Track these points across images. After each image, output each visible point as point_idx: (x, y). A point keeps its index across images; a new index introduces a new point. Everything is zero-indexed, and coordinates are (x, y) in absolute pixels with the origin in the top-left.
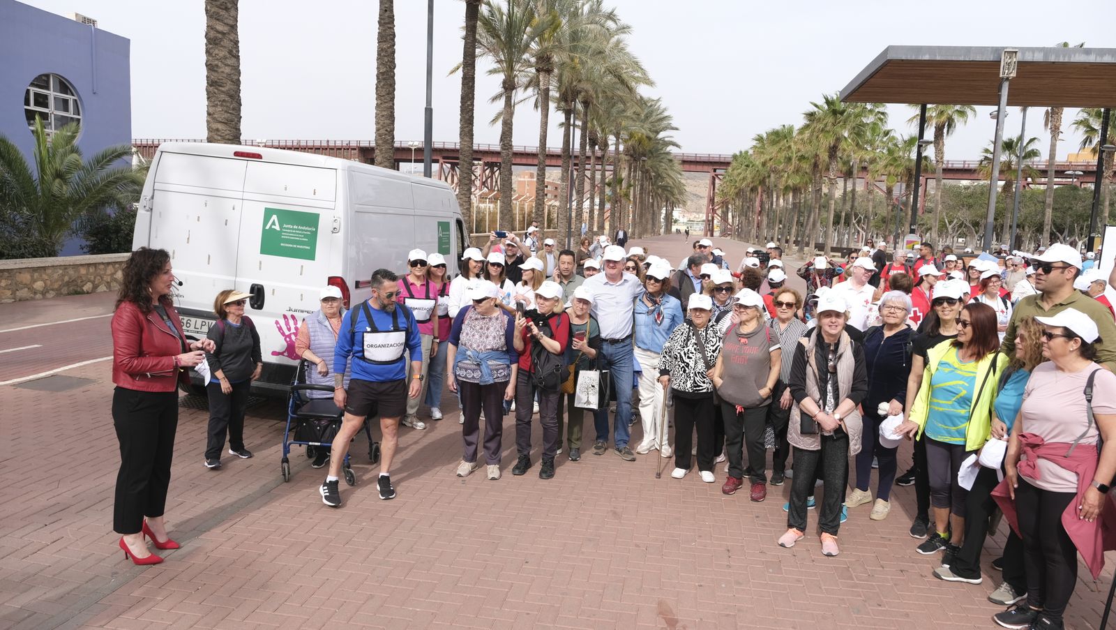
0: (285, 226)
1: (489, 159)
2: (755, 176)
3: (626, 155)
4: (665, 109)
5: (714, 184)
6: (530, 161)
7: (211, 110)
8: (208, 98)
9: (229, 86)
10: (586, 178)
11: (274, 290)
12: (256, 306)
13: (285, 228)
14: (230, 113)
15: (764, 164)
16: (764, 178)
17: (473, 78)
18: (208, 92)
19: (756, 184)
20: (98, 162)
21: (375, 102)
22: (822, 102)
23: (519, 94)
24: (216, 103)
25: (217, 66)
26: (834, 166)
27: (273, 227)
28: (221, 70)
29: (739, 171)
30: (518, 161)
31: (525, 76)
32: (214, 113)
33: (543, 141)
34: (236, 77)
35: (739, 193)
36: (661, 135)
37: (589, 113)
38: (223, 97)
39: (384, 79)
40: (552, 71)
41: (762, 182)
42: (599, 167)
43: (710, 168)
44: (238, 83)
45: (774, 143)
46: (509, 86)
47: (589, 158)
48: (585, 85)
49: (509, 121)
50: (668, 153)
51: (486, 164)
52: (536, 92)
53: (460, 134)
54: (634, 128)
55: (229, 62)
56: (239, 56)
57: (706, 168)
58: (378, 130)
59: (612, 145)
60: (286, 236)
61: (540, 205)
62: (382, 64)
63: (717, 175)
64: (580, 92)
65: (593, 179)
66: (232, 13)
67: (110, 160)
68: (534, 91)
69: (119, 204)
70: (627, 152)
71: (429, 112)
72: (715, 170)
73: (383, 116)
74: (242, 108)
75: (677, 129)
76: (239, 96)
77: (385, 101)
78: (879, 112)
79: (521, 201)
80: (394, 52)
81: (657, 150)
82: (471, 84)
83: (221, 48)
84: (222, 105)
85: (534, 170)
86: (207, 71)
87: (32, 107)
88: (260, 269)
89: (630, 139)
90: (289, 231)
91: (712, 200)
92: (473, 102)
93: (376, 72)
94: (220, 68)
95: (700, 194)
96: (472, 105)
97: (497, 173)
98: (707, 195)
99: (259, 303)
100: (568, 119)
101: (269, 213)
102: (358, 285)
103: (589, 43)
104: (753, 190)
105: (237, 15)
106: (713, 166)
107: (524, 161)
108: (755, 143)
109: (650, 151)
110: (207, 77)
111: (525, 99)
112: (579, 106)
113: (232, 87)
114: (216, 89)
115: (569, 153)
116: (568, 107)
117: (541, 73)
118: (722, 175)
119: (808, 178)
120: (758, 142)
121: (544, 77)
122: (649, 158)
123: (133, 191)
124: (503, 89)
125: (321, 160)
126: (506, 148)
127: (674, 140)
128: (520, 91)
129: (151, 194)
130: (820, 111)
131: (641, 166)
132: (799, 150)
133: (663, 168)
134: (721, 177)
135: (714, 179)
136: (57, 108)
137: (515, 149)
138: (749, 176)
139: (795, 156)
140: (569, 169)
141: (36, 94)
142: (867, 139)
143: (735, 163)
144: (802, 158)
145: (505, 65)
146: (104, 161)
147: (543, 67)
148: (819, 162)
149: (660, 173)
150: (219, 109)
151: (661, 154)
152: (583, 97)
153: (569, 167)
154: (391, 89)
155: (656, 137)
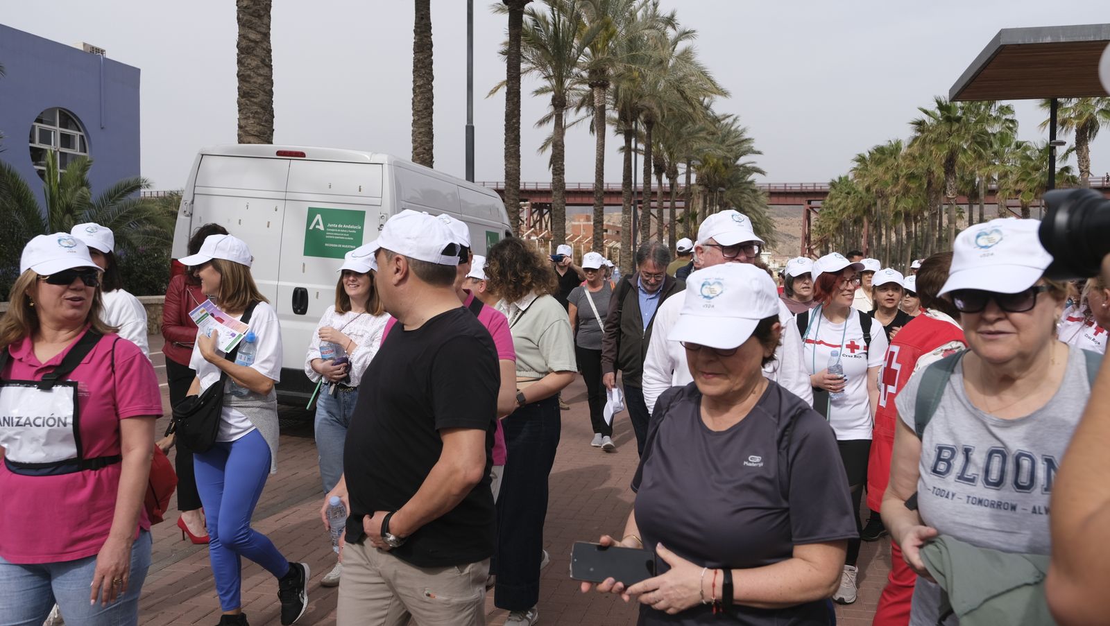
0: (329, 225)
1: (537, 200)
2: (858, 204)
3: (700, 185)
4: (744, 130)
5: (808, 218)
6: (585, 200)
7: (243, 123)
8: (239, 111)
9: (261, 97)
10: (651, 217)
11: (318, 293)
12: (299, 311)
13: (330, 228)
14: (263, 126)
15: (868, 189)
16: (869, 206)
17: (519, 93)
18: (240, 104)
19: (859, 215)
20: (110, 197)
21: (412, 118)
22: (933, 107)
23: (570, 116)
24: (248, 115)
25: (249, 76)
26: (951, 182)
27: (317, 227)
28: (254, 80)
29: (839, 200)
30: (571, 200)
31: (577, 95)
32: (245, 127)
33: (599, 166)
34: (269, 88)
35: (841, 227)
36: (742, 161)
37: (653, 136)
38: (255, 108)
39: (422, 93)
40: (608, 85)
41: (867, 211)
42: (667, 204)
43: (804, 200)
44: (270, 94)
45: (878, 162)
46: (560, 104)
47: (655, 193)
48: (647, 102)
49: (560, 143)
50: (751, 182)
51: (533, 206)
52: (590, 112)
53: (506, 156)
54: (708, 150)
55: (261, 72)
56: (272, 66)
57: (798, 200)
58: (415, 149)
59: (683, 174)
60: (331, 235)
61: (599, 239)
62: (419, 76)
63: (812, 208)
64: (642, 111)
65: (660, 218)
66: (265, 20)
67: (123, 195)
68: (587, 110)
69: (130, 244)
70: (700, 181)
71: (470, 130)
72: (809, 202)
73: (420, 133)
74: (275, 120)
75: (759, 153)
76: (272, 108)
77: (423, 116)
78: (1007, 120)
79: (576, 242)
80: (431, 63)
81: (737, 179)
82: (516, 99)
83: (254, 58)
84: (254, 117)
85: (590, 211)
86: (239, 81)
87: (37, 145)
88: (304, 271)
89: (704, 166)
90: (333, 230)
91: (807, 238)
92: (519, 119)
93: (412, 86)
94: (253, 78)
95: (792, 234)
96: (518, 122)
97: (547, 216)
98: (801, 235)
99: (302, 308)
100: (628, 141)
101: (312, 213)
103: (650, 52)
104: (857, 222)
105: (270, 22)
106: (807, 197)
107: (579, 200)
108: (856, 164)
109: (729, 180)
110: (239, 88)
111: (579, 124)
112: (642, 128)
113: (265, 98)
114: (249, 100)
115: (631, 189)
116: (628, 129)
117: (595, 89)
118: (819, 208)
119: (922, 201)
120: (859, 163)
121: (599, 93)
122: (729, 189)
123: (146, 233)
124: (551, 109)
125: (367, 157)
126: (558, 173)
127: (757, 166)
128: (572, 111)
129: (191, 199)
130: (931, 118)
131: (718, 198)
132: (908, 167)
133: (745, 200)
134: (817, 210)
135: (808, 212)
136: (62, 146)
137: (568, 187)
138: (850, 205)
139: (903, 174)
140: (632, 207)
141: (41, 131)
142: (993, 150)
143: (833, 192)
144: (911, 177)
145: (554, 82)
146: (117, 196)
147: (597, 82)
148: (933, 181)
149: (742, 206)
150: (251, 121)
151: (742, 183)
152: (646, 116)
153: (632, 205)
154: (429, 103)
155: (735, 162)
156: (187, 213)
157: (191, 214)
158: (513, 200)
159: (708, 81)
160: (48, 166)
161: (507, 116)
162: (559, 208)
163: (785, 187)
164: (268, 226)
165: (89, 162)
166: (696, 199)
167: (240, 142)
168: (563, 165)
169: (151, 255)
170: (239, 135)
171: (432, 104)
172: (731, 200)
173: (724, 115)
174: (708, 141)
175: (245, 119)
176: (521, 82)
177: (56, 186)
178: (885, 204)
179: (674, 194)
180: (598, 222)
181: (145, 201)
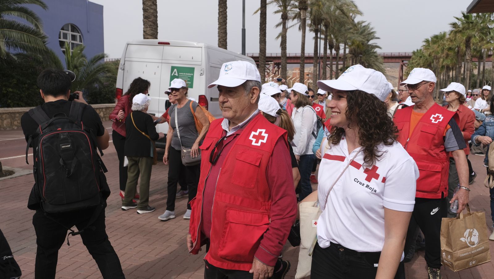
0: (180, 74)
1: (277, 61)
2: (425, 62)
3: (350, 54)
5: (402, 69)
6: (296, 61)
7: (145, 30)
8: (144, 24)
9: (152, 18)
10: (327, 67)
13: (180, 75)
14: (153, 31)
15: (430, 55)
17: (266, 13)
18: (144, 22)
20: (92, 62)
21: (218, 26)
22: (460, 16)
23: (290, 23)
24: (147, 26)
25: (147, 9)
26: (469, 52)
27: (175, 74)
28: (150, 11)
29: (416, 60)
30: (289, 61)
31: (293, 13)
33: (303, 46)
34: (156, 14)
36: (371, 42)
37: (328, 31)
38: (150, 23)
39: (222, 14)
40: (307, 9)
42: (335, 63)
43: (400, 60)
44: (156, 17)
45: (435, 42)
46: (285, 18)
47: (329, 58)
48: (324, 16)
49: (285, 36)
50: (375, 52)
51: (275, 64)
53: (260, 42)
54: (354, 38)
55: (152, 7)
57: (397, 60)
58: (219, 39)
59: (342, 49)
61: (302, 79)
62: (221, 7)
63: (404, 64)
64: (323, 20)
65: (331, 69)
67: (97, 61)
68: (298, 20)
69: (100, 82)
70: (351, 52)
71: (244, 31)
72: (403, 61)
73: (221, 32)
74: (158, 28)
75: (379, 38)
76: (157, 23)
77: (223, 25)
79: (293, 80)
81: (368, 51)
82: (264, 16)
83: (149, 1)
84: (150, 27)
85: (298, 66)
86: (143, 12)
87: (62, 40)
89: (352, 45)
91: (401, 78)
92: (266, 25)
93: (218, 11)
95: (395, 76)
96: (265, 27)
97: (280, 68)
98: (398, 76)
100: (316, 34)
101: (173, 68)
102: (211, 99)
106: (402, 59)
107: (292, 61)
108: (424, 44)
109: (364, 51)
110: (143, 15)
111: (293, 25)
112: (323, 28)
113: (154, 18)
114: (147, 20)
115: (317, 56)
116: (317, 28)
117: (301, 10)
118: (407, 64)
119: (455, 61)
120: (426, 43)
121: (303, 12)
122: (364, 55)
123: (107, 77)
124: (281, 20)
125: (195, 44)
126: (284, 49)
127: (378, 45)
128: (290, 21)
129: (124, 63)
130: (460, 21)
131: (359, 60)
132: (449, 44)
133: (372, 60)
134: (406, 65)
135: (402, 66)
136: (72, 40)
137: (288, 55)
138: (421, 62)
139: (446, 48)
140: (318, 64)
141: (64, 34)
142: (491, 36)
143: (414, 57)
144: (450, 49)
145: (282, 8)
146: (95, 61)
147: (302, 8)
148: (460, 51)
149: (370, 63)
150: (149, 29)
151: (371, 53)
152: (325, 23)
153: (318, 63)
154: (225, 19)
155: (367, 43)
156: (122, 69)
157: (124, 69)
158: (263, 61)
159: (354, 6)
160: (66, 49)
161: (261, 24)
162: (284, 65)
163: (392, 54)
164: (155, 74)
165: (84, 47)
166: (348, 60)
167: (144, 38)
168: (286, 45)
169: (109, 86)
170: (144, 35)
171: (227, 19)
172: (365, 61)
173: (362, 21)
174: (353, 34)
175: (146, 28)
176: (267, 8)
177: (70, 57)
178: (438, 62)
179: (338, 58)
180: (302, 71)
181: (107, 63)
